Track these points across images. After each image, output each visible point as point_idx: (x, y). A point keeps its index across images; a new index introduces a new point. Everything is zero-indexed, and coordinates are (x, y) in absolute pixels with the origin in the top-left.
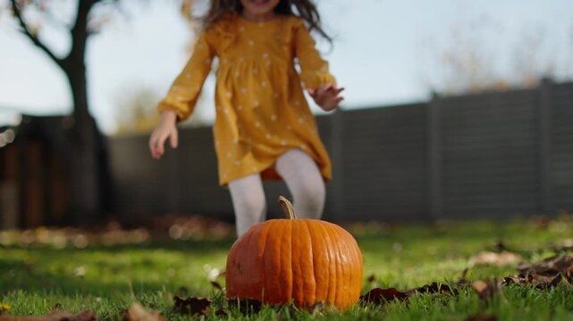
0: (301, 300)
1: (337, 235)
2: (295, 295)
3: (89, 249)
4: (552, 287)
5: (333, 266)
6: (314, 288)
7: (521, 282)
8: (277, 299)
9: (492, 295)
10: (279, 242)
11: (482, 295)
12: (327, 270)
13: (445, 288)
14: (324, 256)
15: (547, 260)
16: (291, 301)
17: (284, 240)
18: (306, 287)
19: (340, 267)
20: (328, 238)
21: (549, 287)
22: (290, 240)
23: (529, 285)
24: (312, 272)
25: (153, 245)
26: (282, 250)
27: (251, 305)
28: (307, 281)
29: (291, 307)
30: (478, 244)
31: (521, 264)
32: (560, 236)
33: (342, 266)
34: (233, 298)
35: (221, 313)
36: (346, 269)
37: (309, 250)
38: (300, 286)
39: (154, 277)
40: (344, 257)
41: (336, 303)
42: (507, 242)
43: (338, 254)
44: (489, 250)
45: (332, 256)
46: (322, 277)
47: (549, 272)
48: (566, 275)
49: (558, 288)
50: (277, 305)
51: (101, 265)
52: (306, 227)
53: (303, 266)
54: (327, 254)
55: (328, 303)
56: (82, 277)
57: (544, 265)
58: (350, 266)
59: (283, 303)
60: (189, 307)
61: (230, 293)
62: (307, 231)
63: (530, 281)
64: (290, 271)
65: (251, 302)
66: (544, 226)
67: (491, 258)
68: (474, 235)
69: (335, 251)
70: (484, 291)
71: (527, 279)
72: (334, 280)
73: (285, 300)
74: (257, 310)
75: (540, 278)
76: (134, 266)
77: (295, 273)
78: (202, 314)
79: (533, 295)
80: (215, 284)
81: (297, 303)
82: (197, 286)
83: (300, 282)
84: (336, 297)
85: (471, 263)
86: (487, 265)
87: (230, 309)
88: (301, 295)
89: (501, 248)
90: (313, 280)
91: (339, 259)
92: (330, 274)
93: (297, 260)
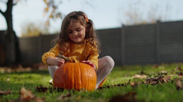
0: (77, 88)
1: (88, 68)
2: (75, 86)
3: (12, 73)
4: (156, 85)
5: (87, 78)
6: (81, 84)
7: (146, 83)
8: (69, 87)
9: (136, 86)
10: (70, 70)
11: (133, 86)
12: (85, 79)
13: (122, 85)
14: (84, 74)
15: (156, 77)
16: (73, 88)
17: (71, 69)
18: (78, 84)
19: (89, 78)
20: (85, 69)
21: (155, 85)
22: (73, 69)
23: (149, 84)
24: (80, 79)
25: (33, 72)
26: (71, 72)
27: (61, 89)
28: (79, 82)
29: (74, 90)
30: (135, 72)
31: (147, 78)
32: (161, 70)
33: (90, 78)
34: (55, 87)
35: (51, 92)
36: (91, 79)
37: (79, 72)
38: (76, 84)
39: (32, 82)
40: (90, 75)
41: (88, 89)
42: (144, 72)
43: (88, 74)
44: (138, 74)
45: (87, 74)
46: (83, 81)
47: (156, 80)
48: (161, 81)
49: (158, 85)
50: (69, 90)
51: (15, 78)
52: (78, 65)
53: (77, 77)
54: (85, 74)
55: (85, 89)
56: (8, 81)
57: (154, 78)
58: (92, 78)
59: (71, 89)
60: (41, 90)
61: (54, 86)
62: (79, 67)
63: (149, 83)
64: (73, 79)
65: (61, 88)
66: (157, 67)
67: (139, 76)
68: (134, 70)
69: (88, 73)
70: (134, 85)
71: (148, 82)
72: (87, 82)
73: (71, 88)
74: (63, 91)
75: (153, 82)
76: (26, 78)
77: (75, 80)
78: (45, 92)
79: (150, 87)
80: (51, 84)
81: (75, 89)
82: (45, 84)
83: (76, 82)
84: (88, 87)
85: (132, 78)
86: (137, 78)
87: (54, 91)
88: (77, 86)
89: (142, 73)
90: (80, 82)
91: (89, 76)
92: (86, 80)
93: (75, 76)
